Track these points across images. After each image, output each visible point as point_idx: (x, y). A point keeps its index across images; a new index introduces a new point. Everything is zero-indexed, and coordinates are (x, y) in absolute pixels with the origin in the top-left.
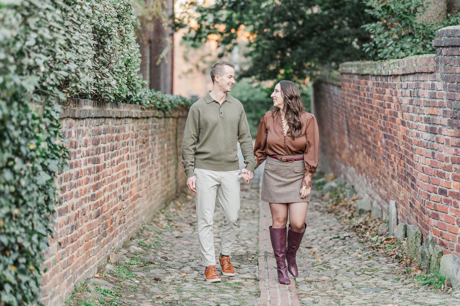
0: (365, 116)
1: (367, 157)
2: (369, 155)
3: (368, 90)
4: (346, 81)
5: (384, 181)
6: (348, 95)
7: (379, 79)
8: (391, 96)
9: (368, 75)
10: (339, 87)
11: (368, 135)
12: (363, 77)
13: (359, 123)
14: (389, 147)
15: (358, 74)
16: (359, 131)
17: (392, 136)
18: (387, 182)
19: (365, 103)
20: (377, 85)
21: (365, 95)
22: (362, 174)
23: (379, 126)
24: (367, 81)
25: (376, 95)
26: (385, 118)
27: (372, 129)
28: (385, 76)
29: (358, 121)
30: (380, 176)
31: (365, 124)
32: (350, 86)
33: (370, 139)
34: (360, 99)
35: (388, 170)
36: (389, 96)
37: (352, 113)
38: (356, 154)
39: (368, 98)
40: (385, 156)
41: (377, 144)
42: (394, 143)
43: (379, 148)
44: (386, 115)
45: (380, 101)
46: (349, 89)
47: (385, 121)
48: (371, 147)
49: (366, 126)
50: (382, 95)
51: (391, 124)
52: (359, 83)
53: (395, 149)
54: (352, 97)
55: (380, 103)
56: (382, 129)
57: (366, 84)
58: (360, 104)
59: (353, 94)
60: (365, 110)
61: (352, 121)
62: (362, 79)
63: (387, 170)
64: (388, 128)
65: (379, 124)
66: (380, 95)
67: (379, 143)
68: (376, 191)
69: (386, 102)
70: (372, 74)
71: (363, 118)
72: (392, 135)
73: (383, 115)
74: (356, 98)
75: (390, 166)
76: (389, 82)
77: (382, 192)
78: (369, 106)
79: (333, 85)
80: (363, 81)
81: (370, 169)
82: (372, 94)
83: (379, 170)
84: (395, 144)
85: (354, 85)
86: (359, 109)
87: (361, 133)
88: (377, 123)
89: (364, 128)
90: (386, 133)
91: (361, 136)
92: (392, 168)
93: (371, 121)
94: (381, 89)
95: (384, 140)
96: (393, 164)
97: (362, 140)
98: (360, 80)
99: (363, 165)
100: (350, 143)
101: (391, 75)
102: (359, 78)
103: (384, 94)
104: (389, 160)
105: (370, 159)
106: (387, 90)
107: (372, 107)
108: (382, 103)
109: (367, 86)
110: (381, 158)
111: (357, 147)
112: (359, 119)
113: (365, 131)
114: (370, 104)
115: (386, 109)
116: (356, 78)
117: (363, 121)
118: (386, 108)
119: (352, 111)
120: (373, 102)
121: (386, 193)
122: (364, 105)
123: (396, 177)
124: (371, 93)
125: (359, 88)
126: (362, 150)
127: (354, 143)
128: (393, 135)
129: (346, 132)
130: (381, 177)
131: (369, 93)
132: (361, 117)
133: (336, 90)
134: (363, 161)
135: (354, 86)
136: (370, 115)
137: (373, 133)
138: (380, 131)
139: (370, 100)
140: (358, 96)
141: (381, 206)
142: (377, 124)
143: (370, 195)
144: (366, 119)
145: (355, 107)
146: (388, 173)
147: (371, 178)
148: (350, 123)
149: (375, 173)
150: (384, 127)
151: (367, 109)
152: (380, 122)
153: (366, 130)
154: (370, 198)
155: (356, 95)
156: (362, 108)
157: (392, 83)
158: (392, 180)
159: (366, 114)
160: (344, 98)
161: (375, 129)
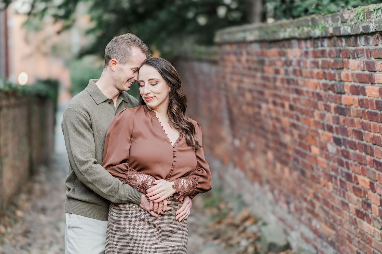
0: (275, 103)
1: (278, 165)
2: (284, 163)
3: (288, 63)
4: (228, 53)
5: (327, 213)
6: (233, 73)
7: (326, 42)
8: (367, 72)
9: (289, 40)
10: (214, 63)
11: (281, 133)
12: (273, 45)
13: (259, 113)
14: (350, 162)
15: (261, 42)
16: (258, 124)
17: (366, 146)
18: (339, 218)
19: (278, 84)
20: (319, 54)
21: (277, 72)
22: (261, 184)
23: (317, 123)
24: (284, 49)
25: (311, 73)
26: (341, 111)
27: (294, 125)
28: (348, 37)
29: (256, 110)
30: (315, 201)
31: (274, 115)
32: (239, 61)
33: (287, 139)
34: (264, 78)
35: (343, 199)
36: (360, 72)
37: (241, 99)
38: (248, 155)
39: (287, 77)
40: (333, 173)
41: (310, 150)
42: (368, 158)
43: (315, 158)
44: (343, 106)
45: (323, 81)
46: (237, 64)
47: (342, 118)
48: (291, 152)
49: (278, 120)
50: (332, 72)
51: (362, 124)
52: (263, 54)
53: (373, 169)
54: (243, 75)
55: (325, 85)
56: (330, 129)
57: (282, 54)
58: (265, 86)
59: (246, 72)
60: (275, 95)
61: (240, 108)
62: (270, 48)
63: (338, 198)
64: (350, 129)
65: (317, 118)
66: (327, 71)
67: (315, 150)
68: (299, 219)
69: (348, 84)
70: (303, 36)
71: (271, 106)
72: (364, 142)
73: (333, 105)
74: (254, 77)
75: (350, 194)
76: (361, 47)
77: (318, 226)
78: (288, 90)
79: (200, 60)
80: (274, 51)
81: (283, 182)
82: (301, 71)
83: (311, 191)
84: (374, 161)
85: (250, 58)
86: (262, 93)
87: (262, 128)
88: (313, 116)
89: (270, 122)
90: (340, 136)
91: (261, 131)
92: (361, 200)
93: (294, 113)
94: (332, 61)
95: (332, 148)
96: (365, 193)
97: (265, 138)
98: (265, 50)
99: (265, 173)
100: (234, 136)
101: (373, 34)
102: (261, 47)
103: (342, 68)
104: (348, 183)
105: (286, 170)
106: (353, 63)
107: (298, 92)
108: (333, 86)
109: (283, 59)
110: (321, 174)
111: (252, 145)
112: (260, 107)
113: (274, 126)
114: (292, 86)
115: (343, 96)
116: (256, 48)
117: (269, 110)
118: (344, 93)
119: (243, 95)
120: (300, 82)
121: (334, 232)
122: (276, 88)
123: (375, 219)
124: (297, 68)
125: (262, 62)
126: (265, 153)
127: (244, 140)
128: (371, 144)
129: (227, 122)
130: (318, 204)
131: (291, 69)
132: (264, 106)
133: (206, 67)
134: (266, 167)
135: (247, 61)
136: (292, 103)
137: (296, 132)
138: (320, 131)
139: (293, 80)
140: (259, 75)
141: (316, 248)
142: (312, 120)
143: (281, 220)
144: (279, 109)
145: (251, 91)
146: (344, 204)
147: (287, 196)
148: (235, 110)
149: (299, 192)
150: (334, 126)
151: (283, 93)
152: (322, 116)
153: (278, 125)
154: (281, 224)
155: (253, 73)
156: (267, 92)
157: (372, 47)
158: (358, 220)
159: (278, 101)
160: (224, 77)
161: (306, 127)
